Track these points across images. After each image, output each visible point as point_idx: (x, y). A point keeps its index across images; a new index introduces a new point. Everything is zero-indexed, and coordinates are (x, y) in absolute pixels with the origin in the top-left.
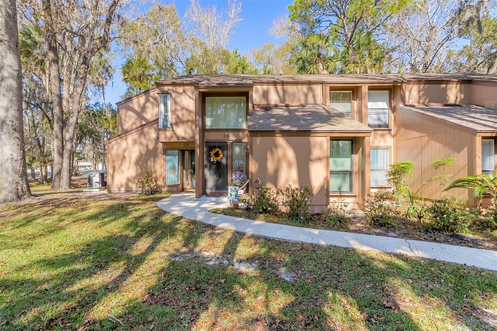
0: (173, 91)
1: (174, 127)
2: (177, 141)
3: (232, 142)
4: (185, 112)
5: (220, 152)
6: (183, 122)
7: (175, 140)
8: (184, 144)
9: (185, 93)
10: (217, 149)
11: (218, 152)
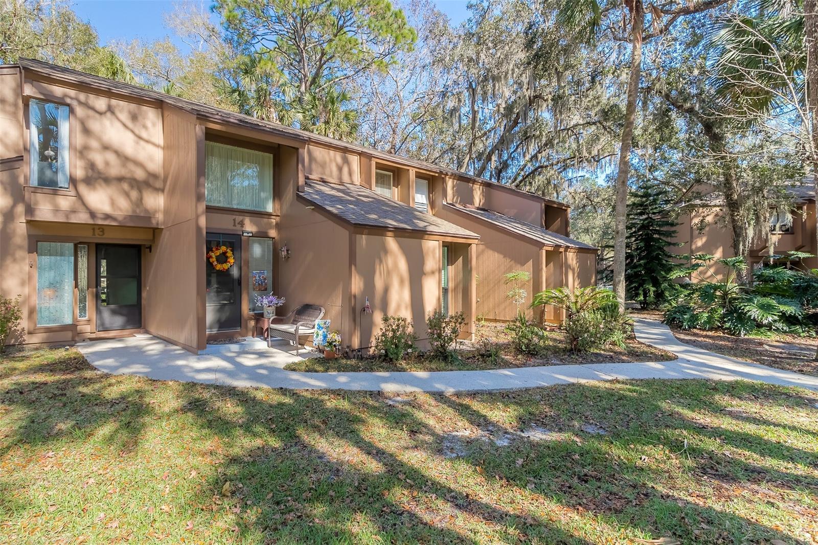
0: (80, 103)
1: (83, 189)
2: (91, 222)
3: (251, 235)
4: (111, 157)
5: (230, 254)
6: (107, 180)
7: (82, 218)
8: (94, 229)
9: (113, 113)
10: (223, 248)
11: (225, 253)
